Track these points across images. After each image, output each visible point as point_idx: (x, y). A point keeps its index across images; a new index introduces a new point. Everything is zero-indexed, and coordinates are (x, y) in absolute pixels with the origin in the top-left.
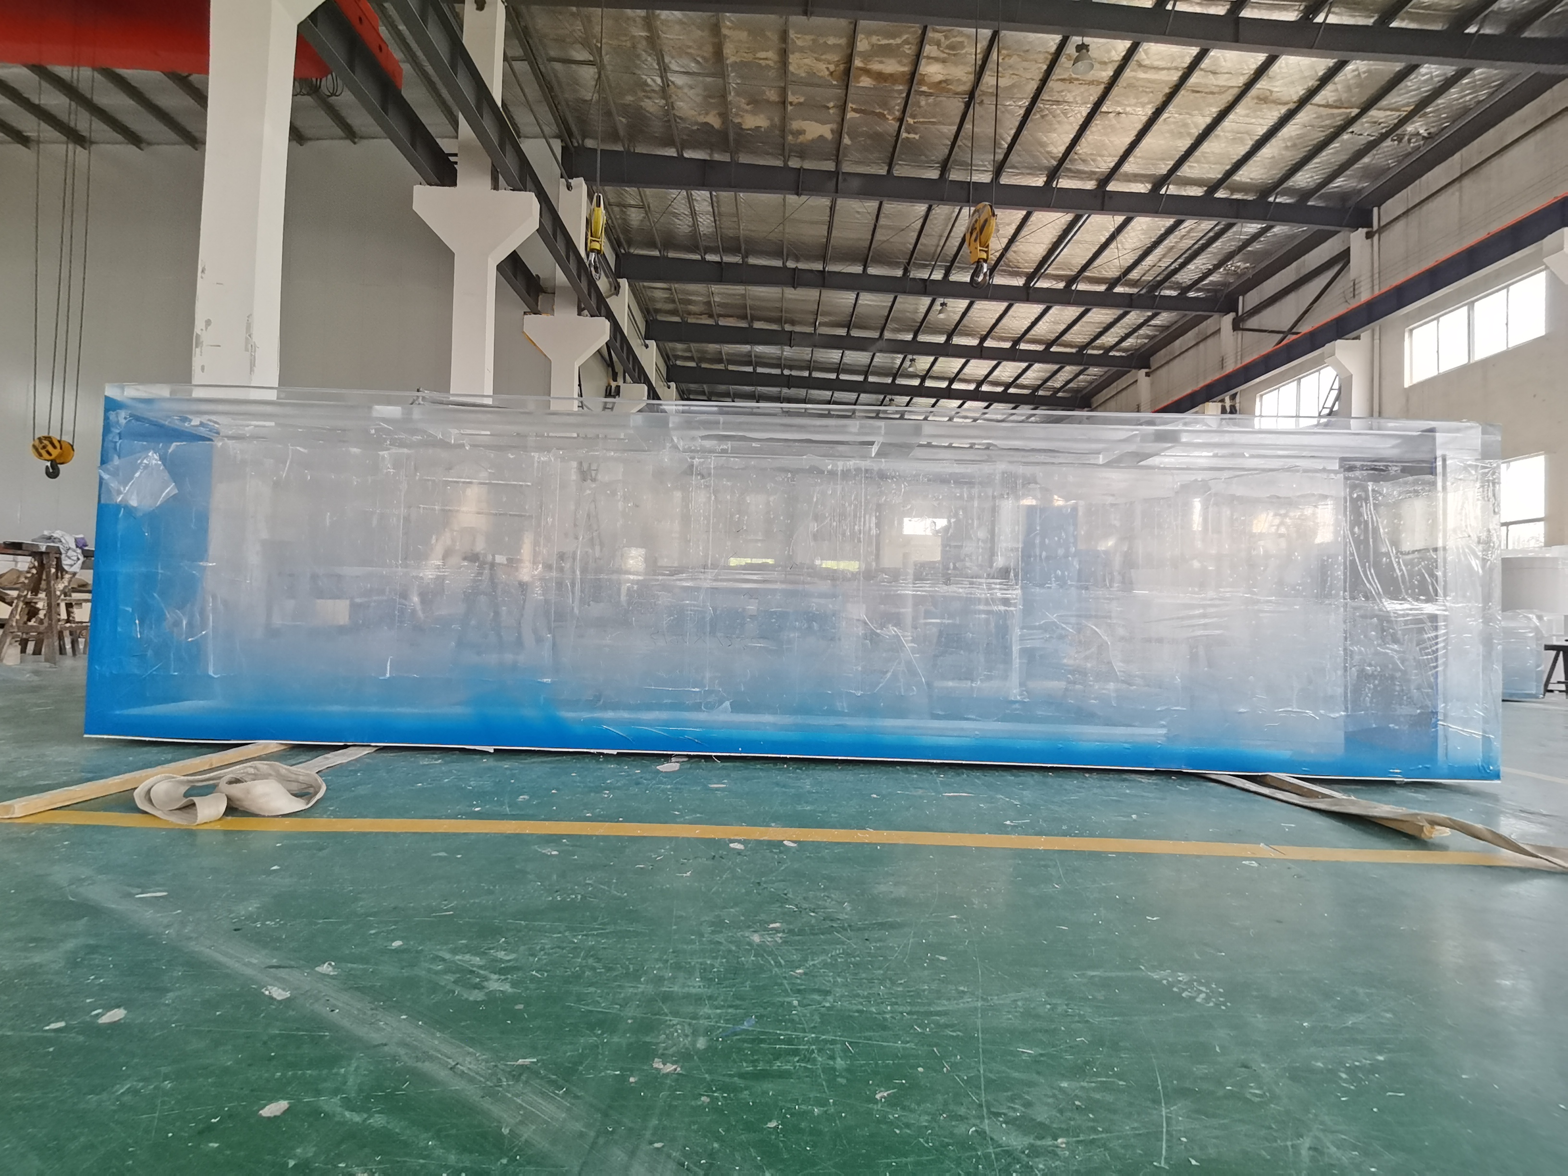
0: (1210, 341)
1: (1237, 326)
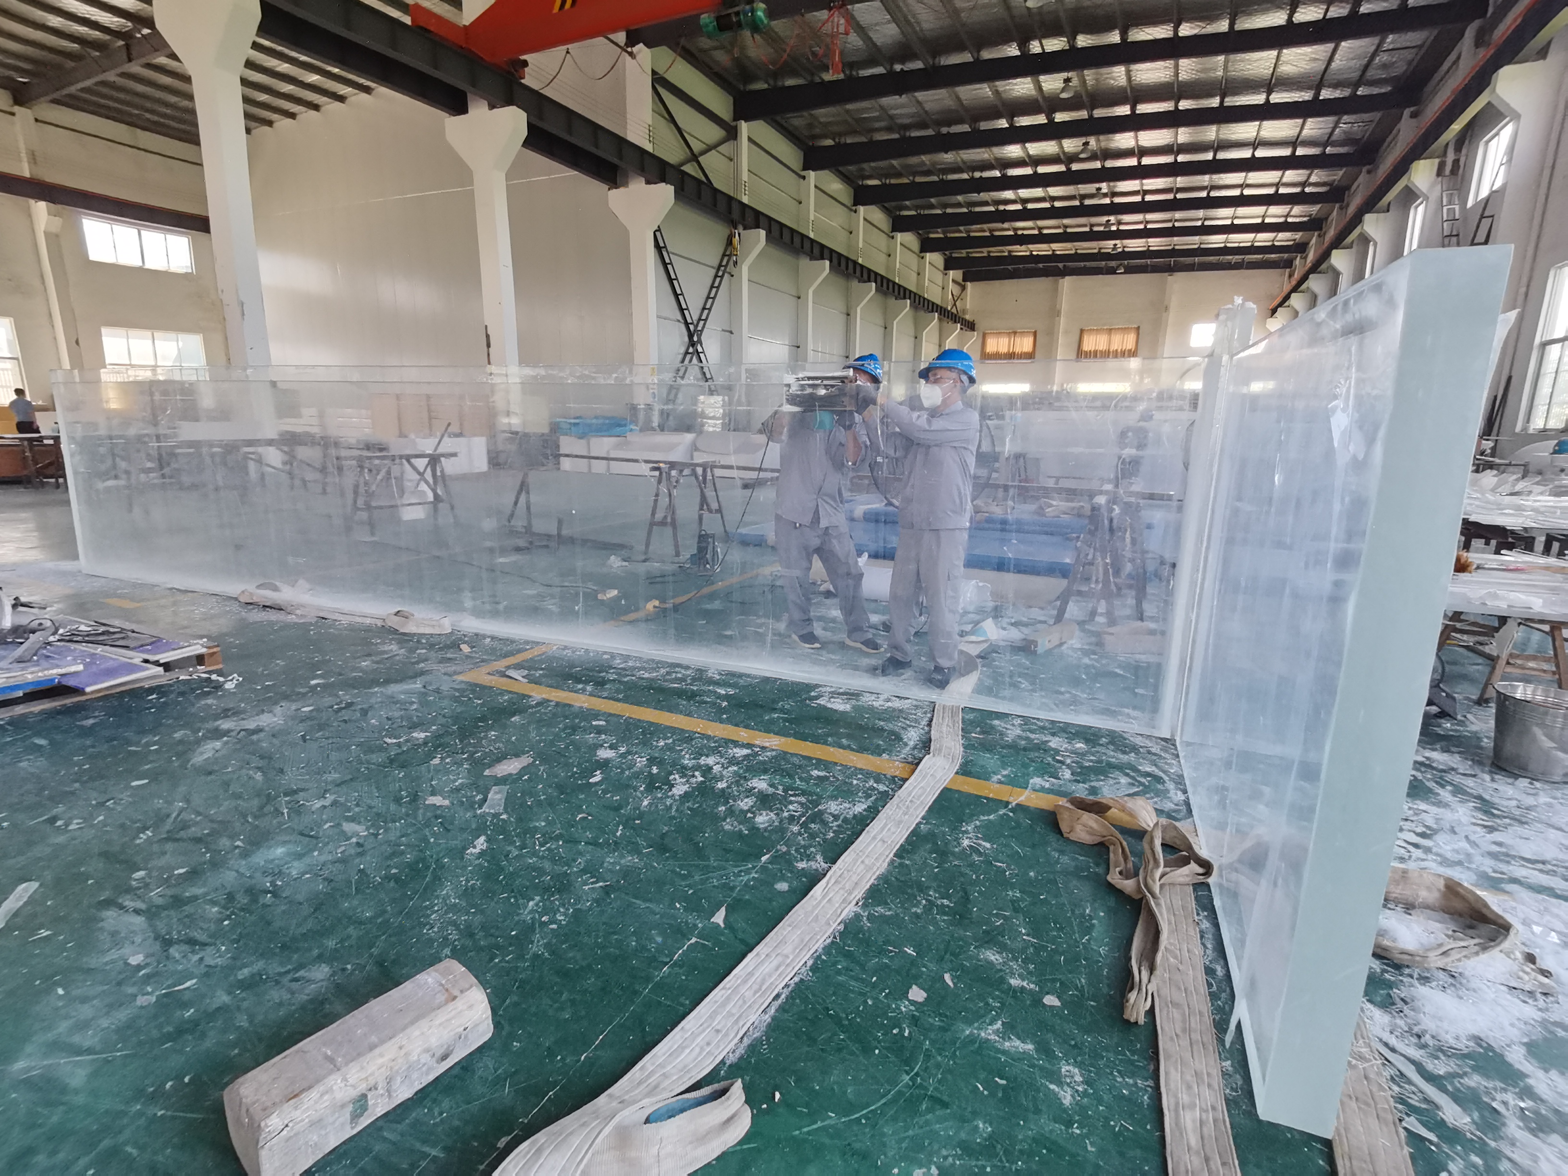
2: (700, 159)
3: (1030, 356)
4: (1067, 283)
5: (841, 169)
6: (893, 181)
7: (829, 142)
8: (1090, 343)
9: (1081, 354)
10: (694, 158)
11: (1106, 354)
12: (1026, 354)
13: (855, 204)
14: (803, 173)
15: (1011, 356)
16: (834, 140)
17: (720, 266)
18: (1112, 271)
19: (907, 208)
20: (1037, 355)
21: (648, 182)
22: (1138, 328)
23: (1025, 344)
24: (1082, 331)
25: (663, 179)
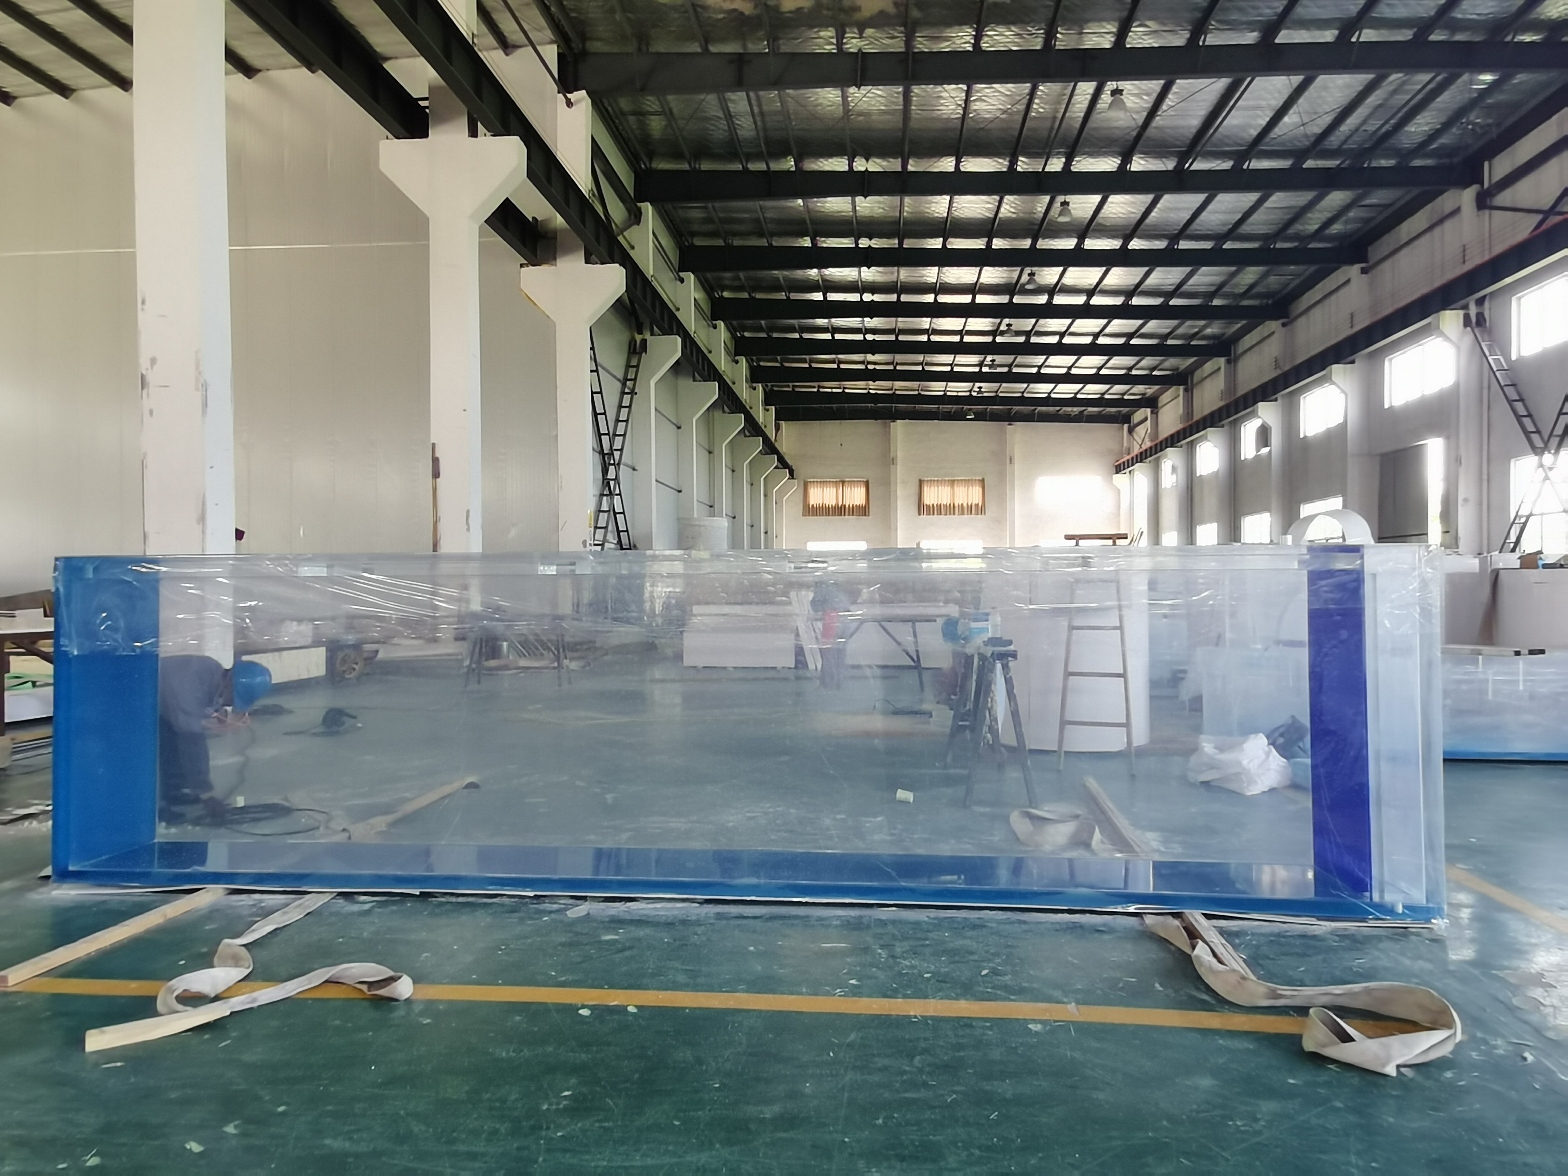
0: (1448, 225)
1: (1483, 202)
3: (863, 511)
4: (899, 427)
8: (933, 495)
9: (922, 508)
11: (950, 509)
12: (858, 507)
13: (714, 319)
14: (682, 274)
15: (840, 510)
17: (626, 379)
18: (960, 416)
19: (760, 329)
20: (872, 509)
21: (588, 262)
22: (983, 480)
23: (856, 496)
24: (921, 482)
25: (612, 259)
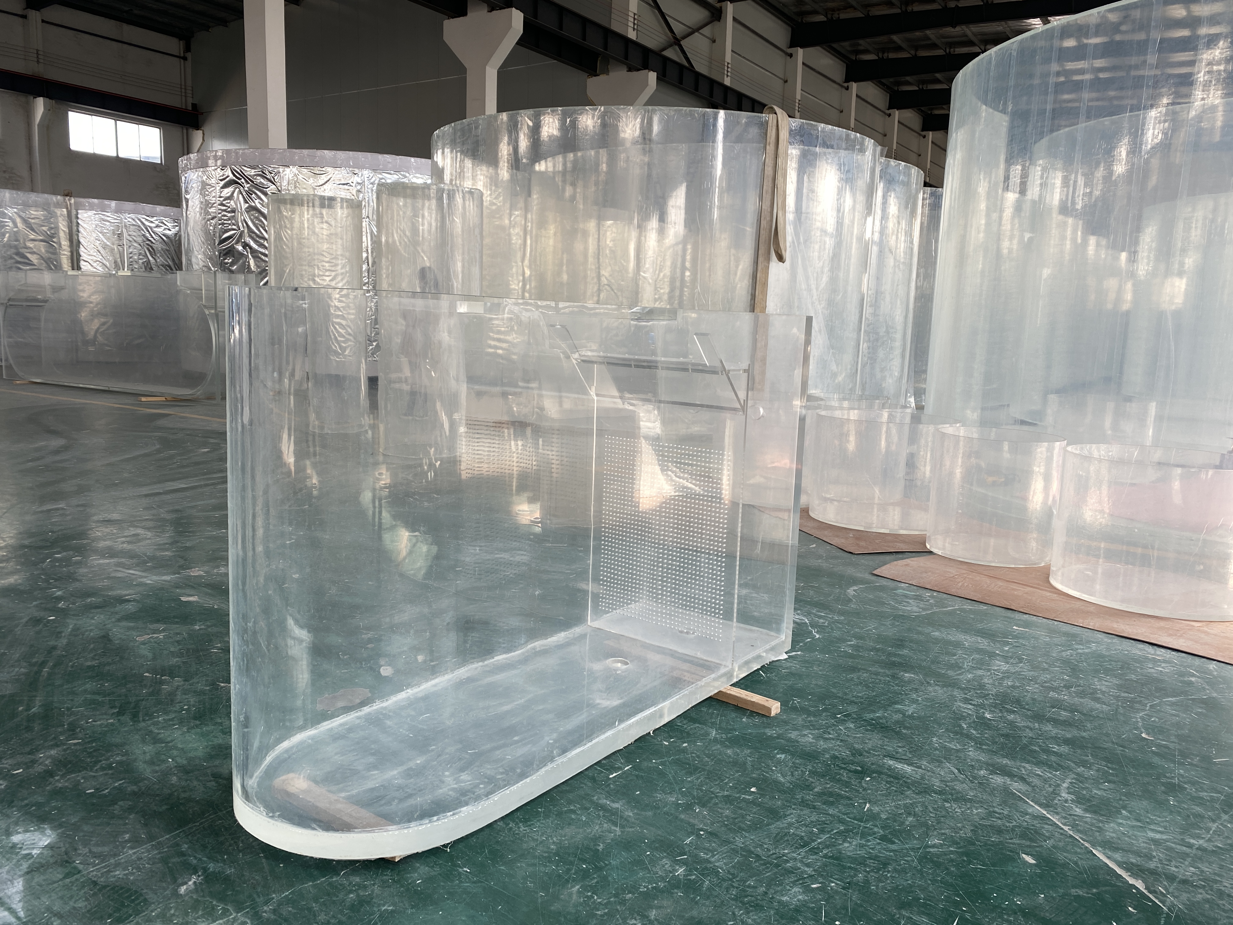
2: (682, 43)
5: (835, 45)
6: (892, 55)
7: (821, 18)
10: (676, 42)
13: (847, 80)
14: (790, 51)
16: (826, 16)
19: (909, 83)
21: (630, 70)
25: (646, 66)
